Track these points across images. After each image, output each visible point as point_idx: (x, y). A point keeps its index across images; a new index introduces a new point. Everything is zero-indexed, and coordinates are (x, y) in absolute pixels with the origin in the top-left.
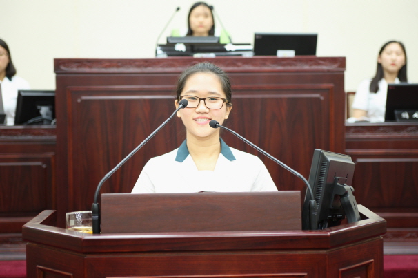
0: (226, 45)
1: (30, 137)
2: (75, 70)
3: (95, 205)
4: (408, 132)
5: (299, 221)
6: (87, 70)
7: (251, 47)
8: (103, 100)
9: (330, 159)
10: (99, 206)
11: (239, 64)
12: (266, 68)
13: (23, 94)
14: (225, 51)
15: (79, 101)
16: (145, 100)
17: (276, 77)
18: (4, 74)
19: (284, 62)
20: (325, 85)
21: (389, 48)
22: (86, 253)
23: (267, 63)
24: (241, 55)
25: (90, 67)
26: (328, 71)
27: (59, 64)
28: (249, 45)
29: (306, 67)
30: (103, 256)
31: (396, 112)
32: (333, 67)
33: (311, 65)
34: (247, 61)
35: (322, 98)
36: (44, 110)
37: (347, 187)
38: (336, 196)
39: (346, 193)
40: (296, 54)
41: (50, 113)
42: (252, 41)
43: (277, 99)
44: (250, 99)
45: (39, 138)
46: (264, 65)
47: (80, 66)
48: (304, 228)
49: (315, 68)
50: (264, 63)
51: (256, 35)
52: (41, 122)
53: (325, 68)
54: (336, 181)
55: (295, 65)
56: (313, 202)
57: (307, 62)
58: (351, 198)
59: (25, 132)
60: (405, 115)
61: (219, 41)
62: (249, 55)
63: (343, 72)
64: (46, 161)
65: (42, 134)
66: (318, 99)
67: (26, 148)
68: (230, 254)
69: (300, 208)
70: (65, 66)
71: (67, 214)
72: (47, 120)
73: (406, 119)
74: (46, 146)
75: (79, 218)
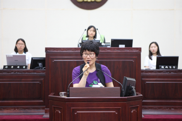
0: (102, 43)
1: (35, 73)
2: (52, 51)
3: (68, 90)
4: (163, 73)
5: (119, 95)
6: (56, 51)
7: (110, 44)
8: (61, 61)
9: (128, 79)
10: (69, 90)
11: (106, 50)
12: (115, 51)
13: (33, 59)
14: (101, 45)
15: (53, 61)
16: (75, 61)
17: (118, 54)
18: (23, 51)
19: (121, 49)
20: (134, 57)
21: (151, 45)
22: (66, 102)
23: (115, 49)
24: (107, 47)
25: (57, 50)
26: (135, 52)
27: (47, 49)
28: (110, 43)
29: (128, 51)
30: (70, 103)
31: (160, 66)
32: (137, 51)
33: (130, 50)
34: (109, 49)
35: (133, 61)
36: (40, 64)
37: (133, 87)
38: (130, 89)
39: (132, 88)
40: (125, 47)
41: (42, 65)
42: (110, 42)
43: (118, 61)
44: (109, 61)
45: (39, 74)
46: (114, 50)
47: (54, 50)
48: (121, 96)
49: (131, 51)
50: (114, 49)
51: (112, 40)
52: (39, 68)
53: (134, 51)
54: (130, 85)
55: (125, 50)
56: (123, 90)
57: (128, 49)
58: (134, 90)
59: (34, 72)
60: (163, 67)
61: (99, 42)
62: (109, 47)
63: (140, 52)
64: (41, 81)
65: (39, 72)
66: (132, 61)
67: (34, 77)
68: (102, 102)
69: (120, 91)
70: (49, 50)
71: (60, 93)
72: (41, 67)
73: (163, 68)
74: (41, 76)
75: (63, 94)
